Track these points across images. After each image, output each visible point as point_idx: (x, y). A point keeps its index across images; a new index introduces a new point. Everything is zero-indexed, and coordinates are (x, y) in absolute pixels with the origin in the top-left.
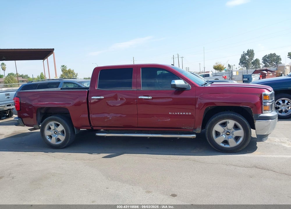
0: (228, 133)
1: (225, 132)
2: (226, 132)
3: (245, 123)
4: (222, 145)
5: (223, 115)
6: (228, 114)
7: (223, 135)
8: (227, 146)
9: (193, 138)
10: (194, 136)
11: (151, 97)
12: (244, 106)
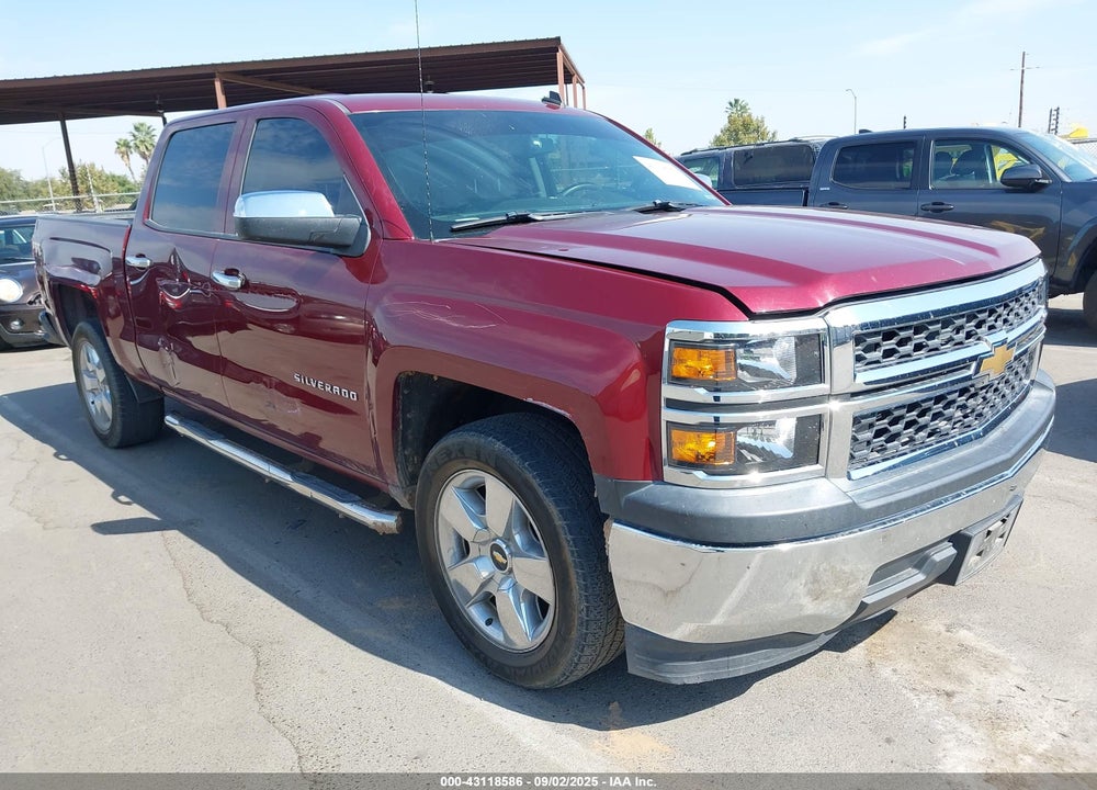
0: (498, 556)
1: (490, 547)
2: (492, 543)
4: (480, 618)
7: (480, 557)
8: (494, 634)
11: (239, 281)
12: (544, 405)
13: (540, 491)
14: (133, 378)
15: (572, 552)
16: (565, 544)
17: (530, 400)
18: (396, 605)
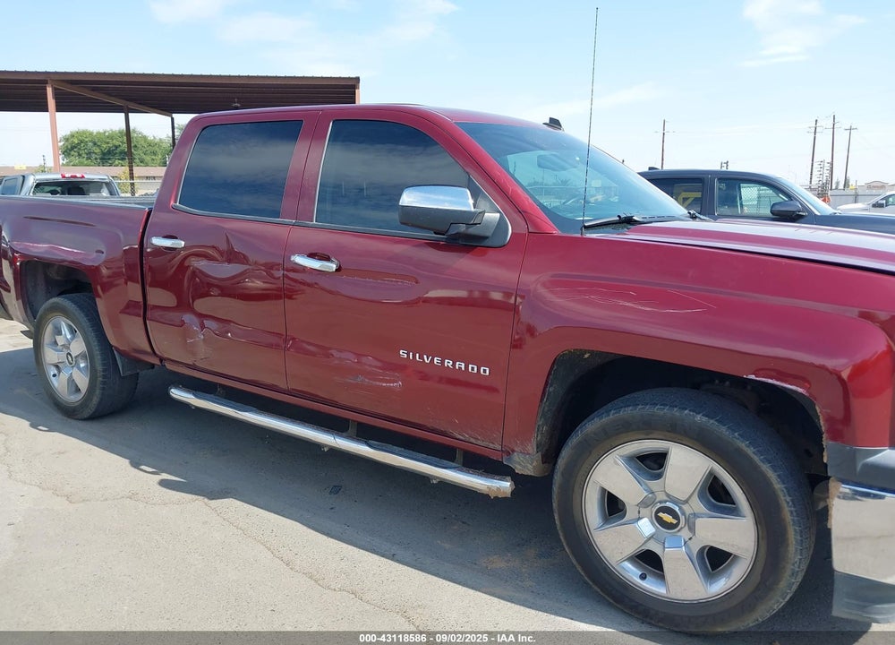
0: (667, 518)
1: (654, 510)
2: (659, 505)
3: (768, 484)
4: (631, 573)
5: (648, 410)
6: (676, 412)
7: (639, 519)
8: (651, 586)
9: (496, 498)
10: (504, 486)
11: (335, 266)
12: (770, 381)
13: (756, 458)
14: (122, 353)
15: (791, 512)
16: (785, 505)
17: (753, 377)
18: (499, 563)
